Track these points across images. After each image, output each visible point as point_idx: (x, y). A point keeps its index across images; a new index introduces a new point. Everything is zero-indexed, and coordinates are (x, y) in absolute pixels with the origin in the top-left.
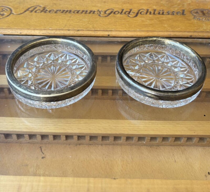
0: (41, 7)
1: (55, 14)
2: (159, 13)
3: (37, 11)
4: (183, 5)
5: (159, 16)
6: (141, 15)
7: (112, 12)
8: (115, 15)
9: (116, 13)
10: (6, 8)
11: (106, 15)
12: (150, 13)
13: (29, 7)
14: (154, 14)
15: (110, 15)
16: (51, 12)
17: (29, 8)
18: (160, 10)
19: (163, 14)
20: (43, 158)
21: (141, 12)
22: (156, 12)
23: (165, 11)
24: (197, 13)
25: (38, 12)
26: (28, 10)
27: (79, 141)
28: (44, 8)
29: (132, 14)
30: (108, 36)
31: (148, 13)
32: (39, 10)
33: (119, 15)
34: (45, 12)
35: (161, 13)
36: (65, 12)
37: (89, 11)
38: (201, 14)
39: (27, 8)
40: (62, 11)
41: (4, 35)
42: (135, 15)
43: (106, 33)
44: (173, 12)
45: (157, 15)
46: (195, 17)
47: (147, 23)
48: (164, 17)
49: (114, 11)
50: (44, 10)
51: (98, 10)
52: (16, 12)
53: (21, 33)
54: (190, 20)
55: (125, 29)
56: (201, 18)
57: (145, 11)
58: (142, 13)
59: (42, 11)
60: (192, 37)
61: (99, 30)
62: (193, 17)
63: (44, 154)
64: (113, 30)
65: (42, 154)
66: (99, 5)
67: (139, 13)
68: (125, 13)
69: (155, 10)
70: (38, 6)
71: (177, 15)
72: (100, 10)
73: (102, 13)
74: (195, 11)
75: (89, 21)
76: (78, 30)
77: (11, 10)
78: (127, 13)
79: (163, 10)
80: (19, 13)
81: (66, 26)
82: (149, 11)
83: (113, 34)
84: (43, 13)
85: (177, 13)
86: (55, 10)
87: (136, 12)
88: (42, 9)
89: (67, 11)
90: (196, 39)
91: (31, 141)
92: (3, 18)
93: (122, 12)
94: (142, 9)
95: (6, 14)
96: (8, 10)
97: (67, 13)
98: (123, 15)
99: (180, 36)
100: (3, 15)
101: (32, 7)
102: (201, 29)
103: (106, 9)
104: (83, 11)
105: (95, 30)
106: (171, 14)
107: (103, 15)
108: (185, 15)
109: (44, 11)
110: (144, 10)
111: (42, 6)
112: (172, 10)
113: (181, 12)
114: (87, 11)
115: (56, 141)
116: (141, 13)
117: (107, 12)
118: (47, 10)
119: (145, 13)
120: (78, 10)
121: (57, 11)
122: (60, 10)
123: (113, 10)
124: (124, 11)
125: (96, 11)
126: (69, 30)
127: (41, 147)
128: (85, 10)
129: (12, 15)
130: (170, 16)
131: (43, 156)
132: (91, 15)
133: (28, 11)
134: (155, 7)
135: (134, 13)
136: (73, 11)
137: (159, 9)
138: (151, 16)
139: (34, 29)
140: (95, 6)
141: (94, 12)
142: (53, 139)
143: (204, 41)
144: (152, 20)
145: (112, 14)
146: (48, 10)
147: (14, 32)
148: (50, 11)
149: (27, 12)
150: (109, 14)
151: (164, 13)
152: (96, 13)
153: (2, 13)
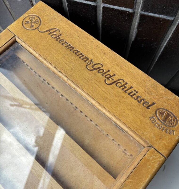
0: (59, 32)
1: (61, 45)
2: (129, 94)
3: (53, 35)
6: (115, 85)
7: (98, 68)
8: (97, 73)
9: (101, 71)
10: (39, 20)
11: (92, 69)
12: (124, 88)
14: (126, 91)
15: (94, 71)
16: (60, 42)
18: (135, 91)
21: (119, 83)
22: (129, 90)
23: (137, 94)
24: (162, 113)
25: (53, 37)
26: (49, 30)
28: (60, 35)
30: (74, 89)
33: (99, 75)
35: (132, 94)
36: (68, 47)
37: (84, 57)
38: (164, 117)
39: (50, 28)
41: (21, 46)
42: (110, 82)
44: (144, 99)
45: (127, 94)
47: (109, 97)
49: (101, 68)
50: (58, 36)
52: (40, 29)
56: (157, 121)
57: (123, 84)
59: (56, 37)
61: (72, 80)
64: (80, 87)
67: (116, 83)
68: (105, 76)
69: (131, 88)
70: (59, 30)
71: (142, 105)
72: (93, 61)
73: (92, 64)
74: (163, 111)
75: (74, 67)
78: (107, 76)
79: (137, 92)
82: (125, 86)
84: (55, 39)
85: (145, 103)
87: (115, 80)
88: (57, 35)
89: (71, 47)
93: (105, 73)
94: (123, 80)
96: (39, 23)
97: (69, 49)
98: (102, 78)
101: (54, 29)
103: (97, 62)
104: (81, 54)
105: (69, 79)
106: (138, 101)
107: (90, 67)
108: (149, 109)
109: (58, 38)
110: (124, 82)
113: (150, 104)
116: (117, 83)
117: (95, 66)
118: (60, 38)
119: (120, 86)
120: (79, 50)
121: (65, 43)
122: (67, 44)
123: (102, 66)
124: (108, 73)
125: (90, 59)
126: (54, 67)
128: (84, 54)
129: (37, 29)
130: (135, 102)
132: (82, 61)
133: (48, 32)
134: (135, 85)
135: (113, 80)
136: (75, 49)
137: (136, 89)
138: (121, 91)
141: (88, 59)
145: (96, 71)
146: (61, 38)
148: (61, 40)
150: (95, 69)
151: (134, 96)
152: (87, 61)
153: (33, 24)
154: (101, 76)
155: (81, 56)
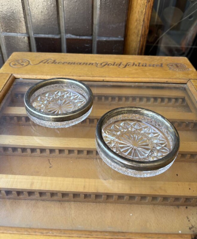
1: (63, 65)
2: (143, 66)
3: (49, 62)
4: (162, 60)
5: (142, 67)
6: (128, 66)
7: (106, 64)
8: (108, 66)
9: (110, 65)
10: (25, 60)
11: (102, 66)
12: (136, 65)
13: (43, 59)
14: (139, 66)
15: (105, 66)
16: (59, 64)
17: (43, 61)
19: (146, 66)
20: (50, 167)
22: (140, 65)
23: (147, 64)
24: (172, 65)
25: (50, 64)
26: (42, 62)
27: (79, 155)
28: (54, 61)
29: (122, 66)
30: (103, 81)
31: (134, 65)
32: (51, 62)
33: (112, 66)
34: (55, 63)
35: (144, 65)
36: (70, 64)
37: (88, 63)
38: (175, 66)
39: (41, 60)
40: (68, 63)
41: (23, 79)
42: (124, 66)
43: (101, 79)
44: (154, 65)
46: (170, 69)
47: (133, 72)
48: (146, 68)
49: (108, 64)
51: (96, 63)
52: (32, 63)
53: (36, 78)
54: (166, 70)
55: (116, 76)
56: (175, 69)
57: (132, 64)
58: (130, 65)
59: (53, 63)
60: (168, 82)
61: (96, 76)
62: (169, 68)
63: (51, 164)
64: (107, 76)
65: (50, 164)
66: (97, 59)
67: (127, 65)
68: (116, 65)
69: (139, 64)
70: (50, 59)
72: (97, 63)
73: (99, 65)
74: (171, 64)
75: (89, 70)
76: (80, 76)
77: (29, 62)
78: (118, 65)
80: (35, 64)
81: (70, 73)
83: (107, 79)
84: (53, 64)
85: (157, 66)
86: (63, 62)
87: (125, 64)
89: (72, 63)
90: (171, 84)
91: (42, 154)
92: (23, 67)
93: (114, 64)
94: (130, 63)
95: (25, 64)
96: (27, 61)
97: (72, 64)
98: (115, 67)
99: (158, 82)
100: (23, 65)
101: (45, 60)
102: (175, 77)
103: (101, 62)
104: (84, 63)
105: (93, 76)
106: (152, 66)
107: (99, 66)
108: (163, 67)
111: (53, 59)
112: (153, 63)
113: (160, 65)
114: (87, 63)
115: (61, 155)
116: (128, 65)
117: (103, 64)
118: (56, 62)
119: (132, 65)
120: (80, 62)
121: (64, 63)
122: (67, 63)
124: (116, 64)
126: (73, 76)
127: (49, 160)
128: (86, 62)
129: (29, 65)
130: (151, 68)
131: (51, 166)
132: (90, 66)
134: (140, 61)
136: (76, 63)
137: (143, 63)
138: (136, 67)
139: (46, 75)
140: (94, 60)
142: (58, 153)
143: (177, 85)
144: (137, 70)
145: (106, 66)
146: (58, 62)
147: (31, 77)
149: (41, 63)
152: (94, 64)
153: (22, 64)
154: (114, 67)
155: (85, 64)
